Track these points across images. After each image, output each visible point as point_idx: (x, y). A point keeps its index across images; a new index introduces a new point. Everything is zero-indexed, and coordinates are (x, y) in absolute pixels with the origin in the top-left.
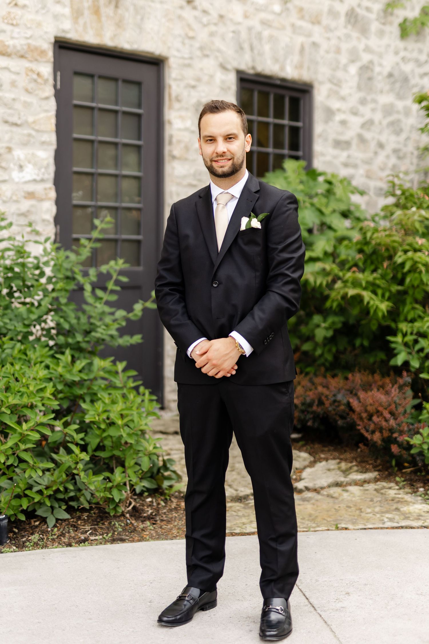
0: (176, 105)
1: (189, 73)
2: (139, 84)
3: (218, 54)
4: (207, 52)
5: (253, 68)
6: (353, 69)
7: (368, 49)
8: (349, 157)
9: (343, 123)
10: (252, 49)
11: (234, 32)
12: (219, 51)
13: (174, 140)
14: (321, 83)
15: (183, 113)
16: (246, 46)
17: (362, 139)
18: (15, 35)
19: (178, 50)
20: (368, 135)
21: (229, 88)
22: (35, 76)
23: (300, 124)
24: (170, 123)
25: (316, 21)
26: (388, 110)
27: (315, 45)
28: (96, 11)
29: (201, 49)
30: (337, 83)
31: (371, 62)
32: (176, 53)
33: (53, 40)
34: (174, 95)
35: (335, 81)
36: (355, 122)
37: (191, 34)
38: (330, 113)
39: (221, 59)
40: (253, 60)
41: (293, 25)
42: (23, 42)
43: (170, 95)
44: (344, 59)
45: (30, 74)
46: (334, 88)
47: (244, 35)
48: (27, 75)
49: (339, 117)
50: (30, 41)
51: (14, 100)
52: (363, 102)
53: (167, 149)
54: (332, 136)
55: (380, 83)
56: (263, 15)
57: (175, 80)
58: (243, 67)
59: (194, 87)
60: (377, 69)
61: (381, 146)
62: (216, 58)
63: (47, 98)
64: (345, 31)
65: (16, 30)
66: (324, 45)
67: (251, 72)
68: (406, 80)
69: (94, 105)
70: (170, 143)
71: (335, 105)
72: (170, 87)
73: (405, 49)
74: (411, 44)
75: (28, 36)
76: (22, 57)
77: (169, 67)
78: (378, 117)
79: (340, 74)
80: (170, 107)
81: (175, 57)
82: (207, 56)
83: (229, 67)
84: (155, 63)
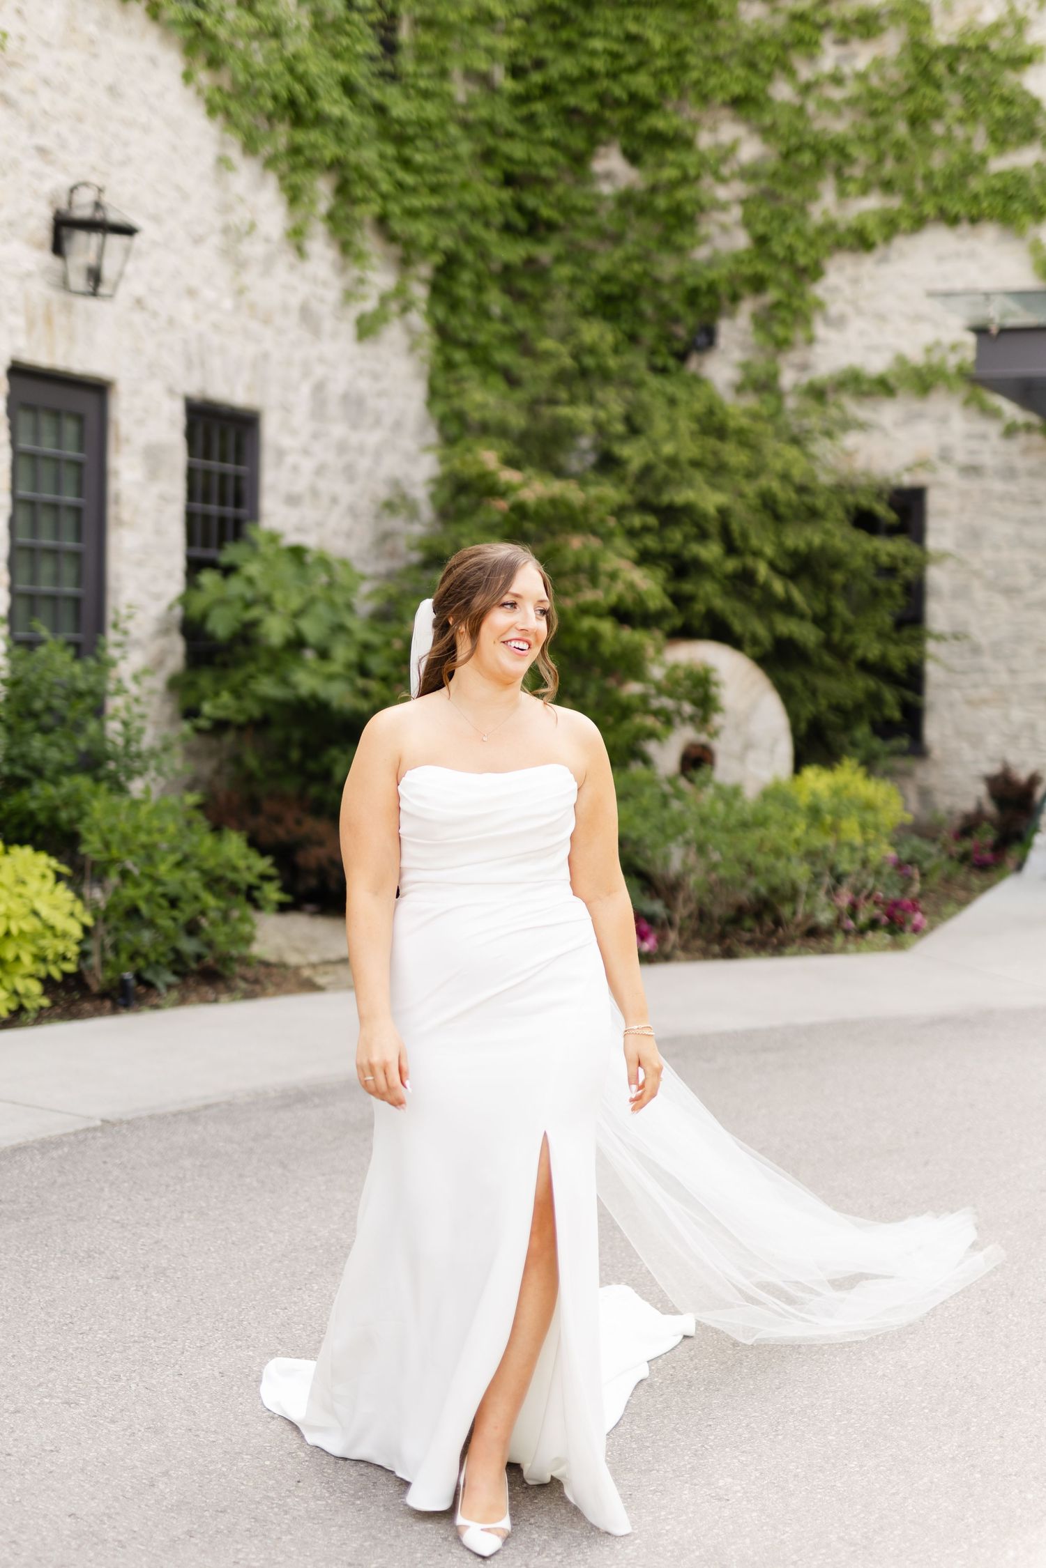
0: (124, 449)
1: (138, 402)
2: (81, 417)
3: (165, 373)
4: (155, 371)
5: (203, 393)
6: (305, 389)
7: (321, 360)
8: (302, 517)
9: (295, 468)
10: (202, 364)
11: (183, 340)
12: (167, 368)
13: (123, 498)
14: (270, 410)
15: (132, 460)
16: (196, 361)
17: (315, 493)
19: (127, 371)
20: (322, 486)
23: (243, 469)
24: (117, 473)
25: (267, 321)
26: (342, 448)
27: (266, 356)
28: (49, 322)
29: (149, 366)
30: (286, 409)
31: (325, 378)
32: (126, 375)
33: (7, 364)
34: (120, 433)
36: (308, 465)
37: (140, 346)
38: (281, 454)
39: (168, 381)
40: (203, 381)
41: (244, 329)
43: (117, 435)
44: (295, 375)
46: (285, 416)
47: (194, 345)
49: (290, 459)
52: (315, 436)
53: (112, 511)
54: (283, 488)
55: (334, 409)
56: (214, 316)
57: (123, 411)
58: (192, 391)
59: (143, 422)
60: (331, 388)
61: (334, 500)
62: (164, 378)
64: (298, 333)
66: (276, 355)
67: (201, 398)
68: (361, 402)
69: (37, 449)
70: (117, 502)
71: (287, 442)
72: (115, 421)
73: (362, 357)
74: (368, 349)
77: (116, 394)
78: (331, 458)
79: (291, 396)
80: (117, 451)
81: (125, 379)
82: (154, 376)
83: (177, 391)
84: (98, 389)
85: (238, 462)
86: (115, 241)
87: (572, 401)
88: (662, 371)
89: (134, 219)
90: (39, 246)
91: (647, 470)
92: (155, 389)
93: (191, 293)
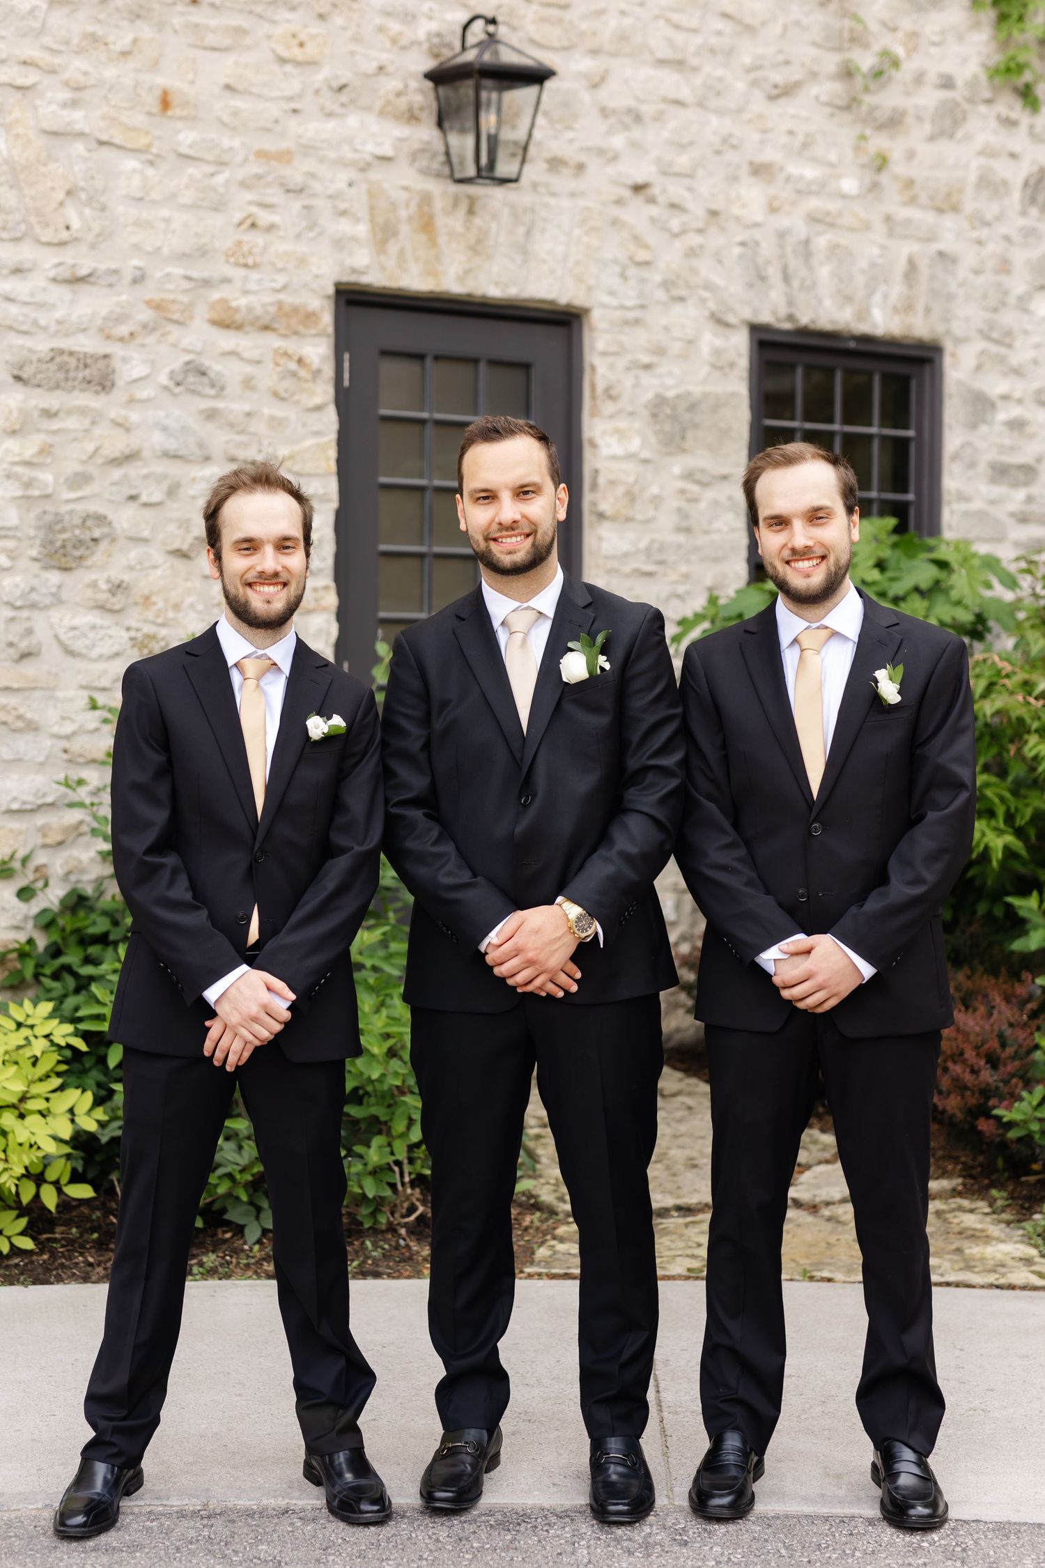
0: (608, 408)
1: (638, 339)
2: (526, 367)
3: (706, 294)
4: (682, 292)
5: (790, 317)
8: (1030, 499)
9: (1017, 425)
10: (786, 278)
11: (743, 244)
12: (709, 286)
13: (601, 481)
14: (960, 341)
15: (623, 424)
16: (773, 272)
18: (252, 286)
19: (612, 293)
21: (732, 365)
22: (293, 366)
23: (904, 433)
24: (593, 445)
25: (947, 204)
27: (944, 257)
28: (427, 225)
29: (666, 285)
30: (998, 338)
32: (606, 299)
33: (331, 290)
34: (601, 385)
35: (995, 335)
37: (642, 255)
38: (982, 405)
39: (712, 305)
40: (790, 303)
41: (888, 219)
42: (268, 298)
43: (594, 387)
44: (1019, 285)
45: (281, 361)
46: (994, 348)
47: (767, 248)
48: (277, 364)
49: (1005, 414)
50: (282, 296)
51: (248, 414)
54: (988, 455)
56: (814, 203)
57: (605, 354)
58: (765, 318)
59: (647, 367)
62: (703, 301)
63: (318, 408)
64: (1022, 222)
65: (255, 276)
66: (970, 257)
67: (787, 326)
69: (425, 415)
70: (594, 486)
71: (996, 386)
72: (593, 368)
75: (278, 286)
76: (266, 328)
77: (592, 328)
79: (1008, 318)
80: (594, 414)
81: (604, 306)
82: (681, 299)
83: (732, 319)
90: (411, 117)
92: (684, 317)
93: (760, 170)
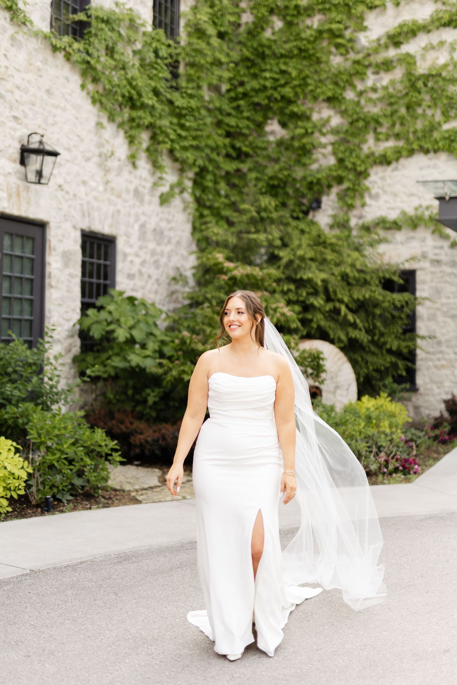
0: (53, 253)
1: (59, 232)
2: (33, 239)
3: (72, 219)
4: (67, 218)
5: (89, 228)
6: (137, 227)
7: (144, 214)
8: (135, 284)
9: (132, 262)
10: (89, 215)
11: (80, 204)
12: (73, 217)
13: (52, 275)
14: (120, 236)
15: (57, 258)
16: (86, 214)
17: (141, 273)
19: (55, 218)
20: (144, 270)
23: (108, 263)
24: (49, 264)
25: (119, 196)
26: (153, 253)
27: (119, 211)
28: (18, 195)
29: (65, 216)
30: (128, 235)
31: (145, 222)
34: (52, 246)
36: (138, 261)
37: (60, 207)
38: (125, 255)
39: (74, 223)
40: (90, 223)
41: (109, 200)
43: (50, 247)
44: (132, 220)
46: (127, 239)
47: (85, 206)
49: (130, 258)
52: (141, 248)
53: (47, 281)
54: (126, 271)
55: (150, 236)
56: (95, 193)
57: (53, 236)
58: (84, 227)
59: (61, 241)
60: (148, 226)
61: (150, 277)
62: (72, 221)
64: (133, 202)
66: (123, 211)
67: (88, 230)
68: (162, 233)
69: (12, 253)
70: (50, 277)
71: (128, 250)
72: (50, 241)
73: (162, 212)
74: (165, 209)
77: (49, 228)
78: (148, 257)
79: (130, 230)
80: (50, 254)
81: (53, 221)
82: (67, 220)
83: (77, 227)
84: (41, 226)
85: (106, 259)
86: (49, 159)
87: (257, 232)
88: (297, 218)
89: (58, 149)
90: (15, 161)
91: (291, 262)
92: (68, 226)
93: (84, 183)
